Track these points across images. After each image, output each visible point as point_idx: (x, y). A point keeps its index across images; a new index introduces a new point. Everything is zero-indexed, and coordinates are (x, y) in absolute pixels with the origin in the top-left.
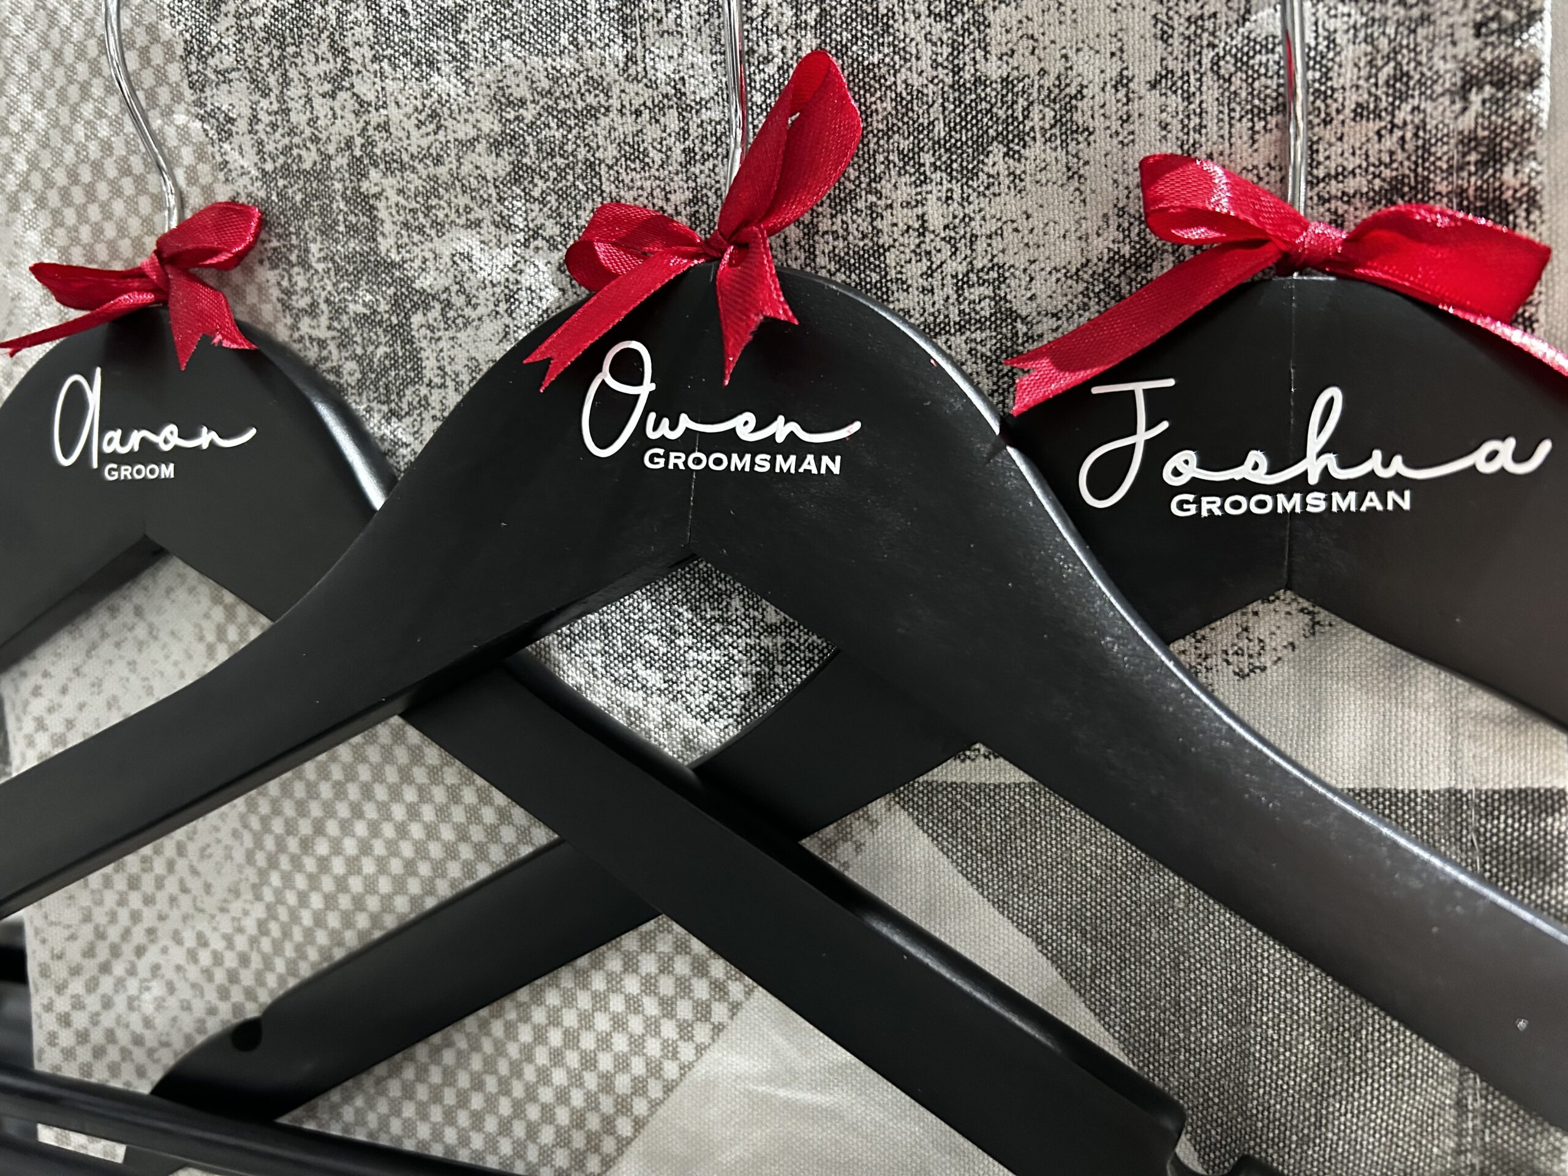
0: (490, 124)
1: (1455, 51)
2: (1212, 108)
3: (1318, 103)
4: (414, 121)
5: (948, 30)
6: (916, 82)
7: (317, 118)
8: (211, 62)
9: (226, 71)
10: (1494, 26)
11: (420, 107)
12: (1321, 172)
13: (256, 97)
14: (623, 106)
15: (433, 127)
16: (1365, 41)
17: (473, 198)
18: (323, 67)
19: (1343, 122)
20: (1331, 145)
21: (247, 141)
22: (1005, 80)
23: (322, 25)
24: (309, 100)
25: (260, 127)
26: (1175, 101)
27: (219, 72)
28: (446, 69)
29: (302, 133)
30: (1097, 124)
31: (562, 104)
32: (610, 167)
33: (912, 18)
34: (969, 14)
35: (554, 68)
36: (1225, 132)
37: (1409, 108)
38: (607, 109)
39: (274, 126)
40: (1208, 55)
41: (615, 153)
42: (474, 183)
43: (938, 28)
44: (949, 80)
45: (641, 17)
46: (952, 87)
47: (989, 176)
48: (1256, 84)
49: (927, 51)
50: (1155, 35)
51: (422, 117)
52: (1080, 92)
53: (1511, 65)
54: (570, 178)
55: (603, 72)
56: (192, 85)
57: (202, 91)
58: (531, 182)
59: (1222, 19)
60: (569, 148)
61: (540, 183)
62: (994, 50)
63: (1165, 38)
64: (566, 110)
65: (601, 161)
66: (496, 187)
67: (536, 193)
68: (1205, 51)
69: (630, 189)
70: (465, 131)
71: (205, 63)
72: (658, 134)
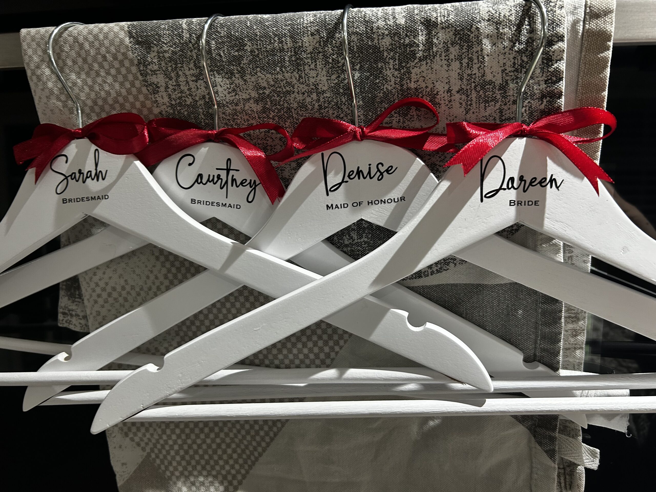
0: (254, 94)
1: (540, 87)
2: (474, 99)
3: (503, 99)
4: (227, 91)
5: (399, 74)
6: (390, 88)
7: (191, 88)
8: (149, 67)
9: (155, 71)
10: (550, 81)
11: (229, 87)
12: (504, 118)
13: (167, 80)
14: (299, 91)
15: (234, 94)
16: (516, 83)
17: (250, 117)
18: (192, 72)
19: (510, 105)
20: (506, 110)
21: (164, 94)
22: (416, 89)
23: (191, 58)
24: (187, 82)
25: (169, 90)
26: (464, 97)
27: (152, 71)
28: (237, 75)
29: (186, 93)
30: (442, 102)
31: (278, 90)
32: (295, 110)
33: (388, 70)
34: (405, 70)
35: (275, 78)
36: (478, 106)
37: (527, 102)
38: (294, 92)
39: (175, 90)
40: (473, 85)
41: (297, 105)
42: (250, 112)
43: (396, 73)
44: (399, 88)
45: (303, 64)
46: (400, 90)
47: (411, 116)
48: (486, 94)
49: (393, 79)
50: (459, 79)
51: (230, 90)
52: (437, 93)
53: (554, 92)
54: (282, 112)
55: (291, 80)
56: (141, 74)
57: (146, 77)
58: (269, 113)
59: (477, 75)
60: (282, 103)
61: (272, 113)
62: (413, 80)
63: (461, 79)
64: (280, 91)
65: (292, 108)
66: (258, 114)
67: (271, 116)
68: (472, 84)
69: (302, 116)
70: (245, 96)
71: (146, 67)
72: (310, 100)
